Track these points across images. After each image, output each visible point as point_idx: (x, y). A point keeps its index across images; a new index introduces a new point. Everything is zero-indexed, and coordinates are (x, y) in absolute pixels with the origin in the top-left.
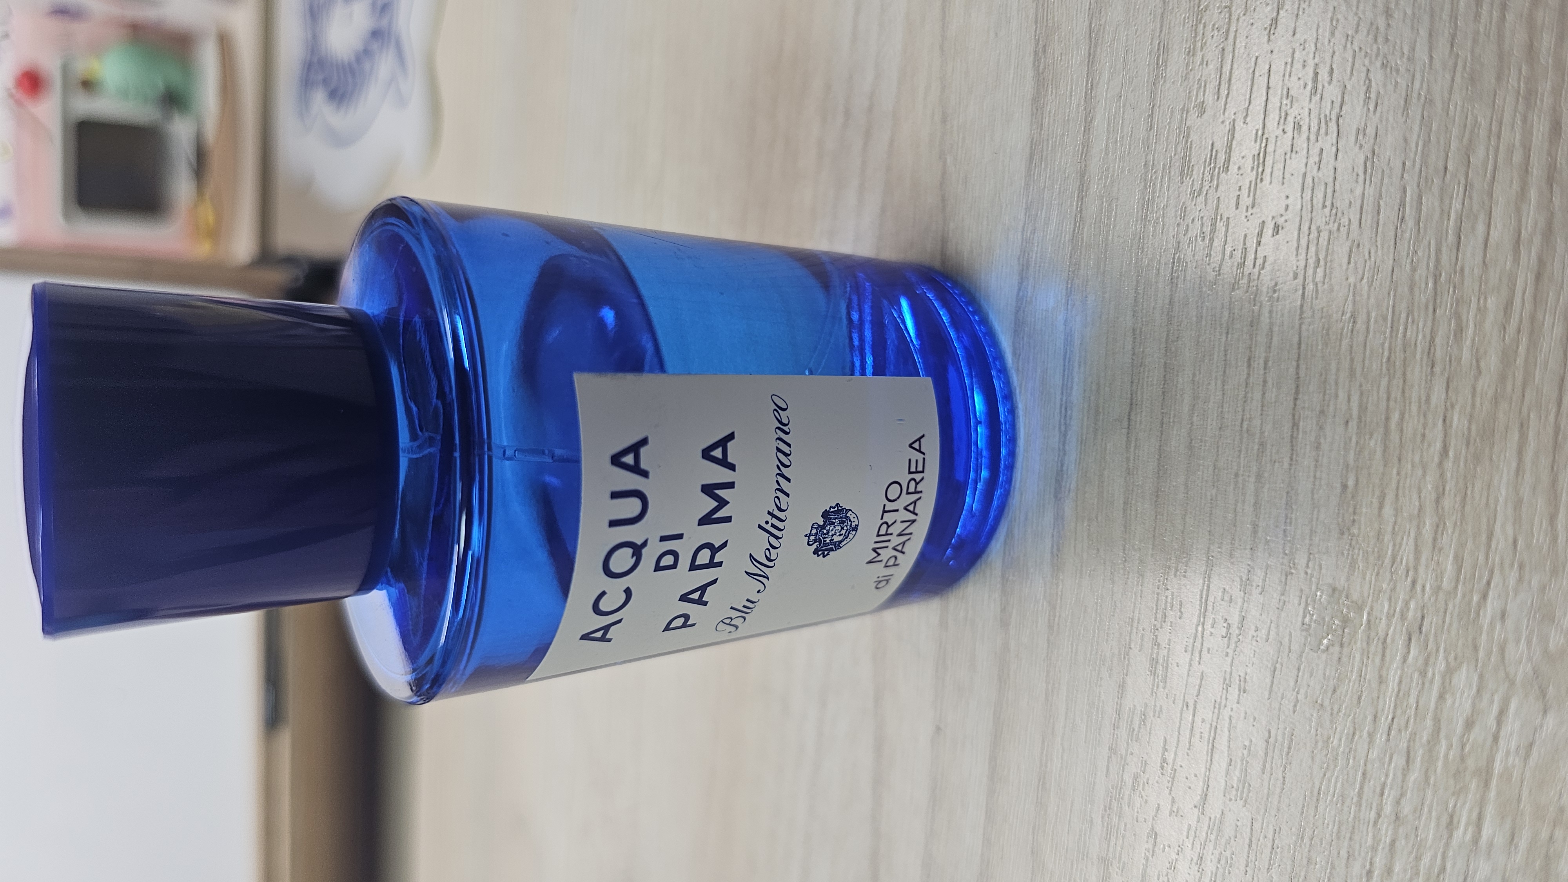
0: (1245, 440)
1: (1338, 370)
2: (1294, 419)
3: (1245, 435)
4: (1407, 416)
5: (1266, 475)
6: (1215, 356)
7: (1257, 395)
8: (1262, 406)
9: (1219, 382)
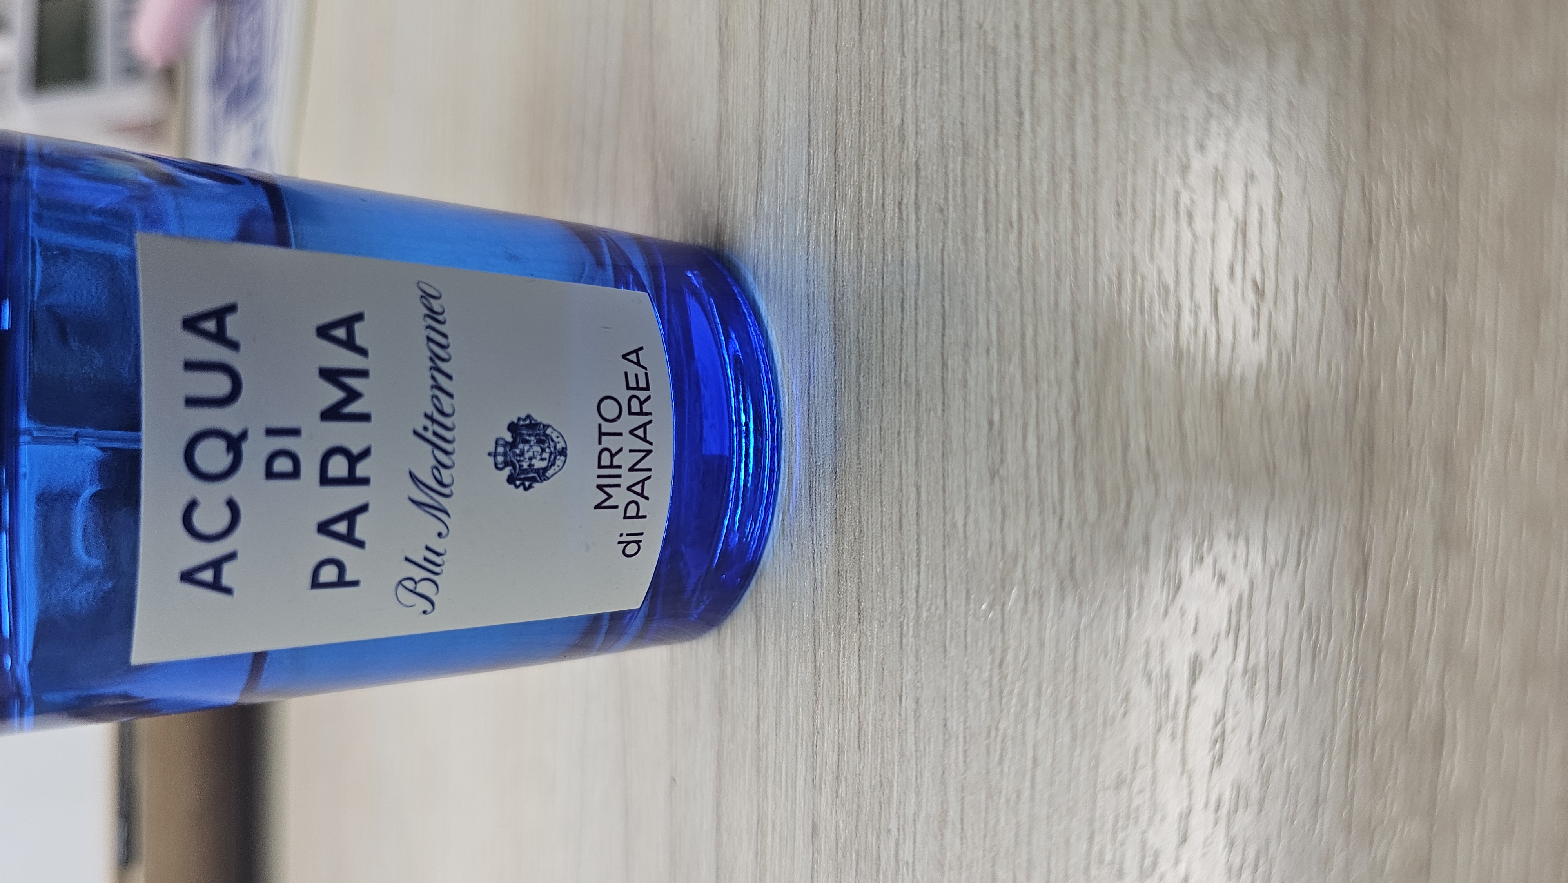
0: (904, 392)
1: (977, 293)
2: (943, 356)
3: (903, 387)
4: (1040, 329)
5: (924, 427)
6: (875, 306)
7: (911, 341)
8: (916, 351)
9: (879, 334)
